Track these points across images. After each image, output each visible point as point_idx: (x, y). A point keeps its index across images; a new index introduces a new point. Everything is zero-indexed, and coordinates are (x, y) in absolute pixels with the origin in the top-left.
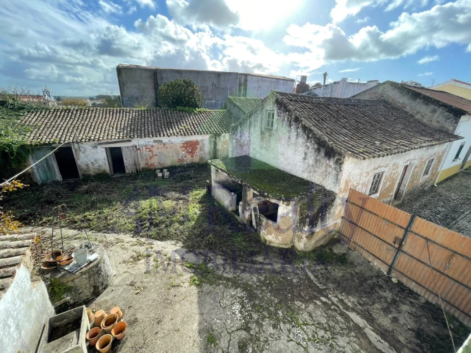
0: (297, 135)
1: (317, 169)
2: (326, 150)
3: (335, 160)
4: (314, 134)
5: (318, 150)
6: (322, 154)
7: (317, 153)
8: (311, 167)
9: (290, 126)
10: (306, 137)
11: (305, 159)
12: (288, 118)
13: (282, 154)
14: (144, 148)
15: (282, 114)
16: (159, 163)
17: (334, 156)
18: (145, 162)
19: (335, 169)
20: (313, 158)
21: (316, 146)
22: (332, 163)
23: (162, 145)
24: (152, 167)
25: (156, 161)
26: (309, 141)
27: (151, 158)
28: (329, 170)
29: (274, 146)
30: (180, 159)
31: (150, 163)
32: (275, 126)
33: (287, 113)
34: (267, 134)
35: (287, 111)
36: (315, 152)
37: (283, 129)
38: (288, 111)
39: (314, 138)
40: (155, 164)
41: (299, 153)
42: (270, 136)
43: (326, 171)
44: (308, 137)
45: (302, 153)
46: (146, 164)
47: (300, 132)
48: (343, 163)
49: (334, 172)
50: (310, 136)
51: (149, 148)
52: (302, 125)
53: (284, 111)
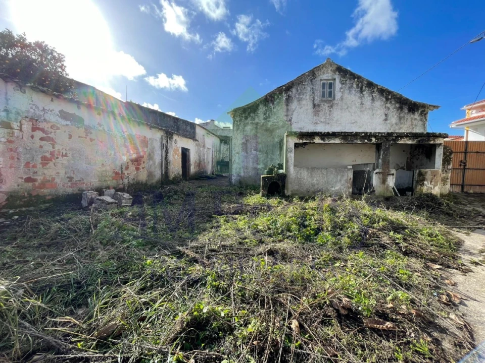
0: (373, 99)
1: (401, 126)
2: (409, 106)
3: (419, 112)
4: (394, 95)
5: (401, 108)
6: (406, 111)
7: (399, 111)
8: (395, 126)
9: (362, 91)
10: (384, 99)
11: (386, 120)
12: (358, 85)
13: (353, 123)
14: (27, 126)
15: (348, 82)
16: (71, 179)
17: (418, 110)
18: (22, 173)
19: (421, 120)
20: (396, 117)
21: (397, 105)
22: (417, 116)
23: (82, 130)
24: (45, 191)
25: (62, 172)
26: (389, 102)
27: (45, 161)
28: (415, 122)
29: (339, 117)
30: (117, 173)
31: (40, 178)
32: (338, 95)
33: (356, 80)
34: (325, 107)
35: (354, 78)
36: (398, 110)
37: (352, 96)
38: (356, 78)
39: (394, 98)
40: (58, 180)
41: (378, 117)
42: (332, 106)
43: (412, 125)
44: (387, 99)
45: (381, 116)
46: (28, 180)
47: (376, 96)
48: (427, 113)
49: (421, 123)
50: (390, 97)
51: (42, 130)
52: (378, 89)
53: (350, 79)
